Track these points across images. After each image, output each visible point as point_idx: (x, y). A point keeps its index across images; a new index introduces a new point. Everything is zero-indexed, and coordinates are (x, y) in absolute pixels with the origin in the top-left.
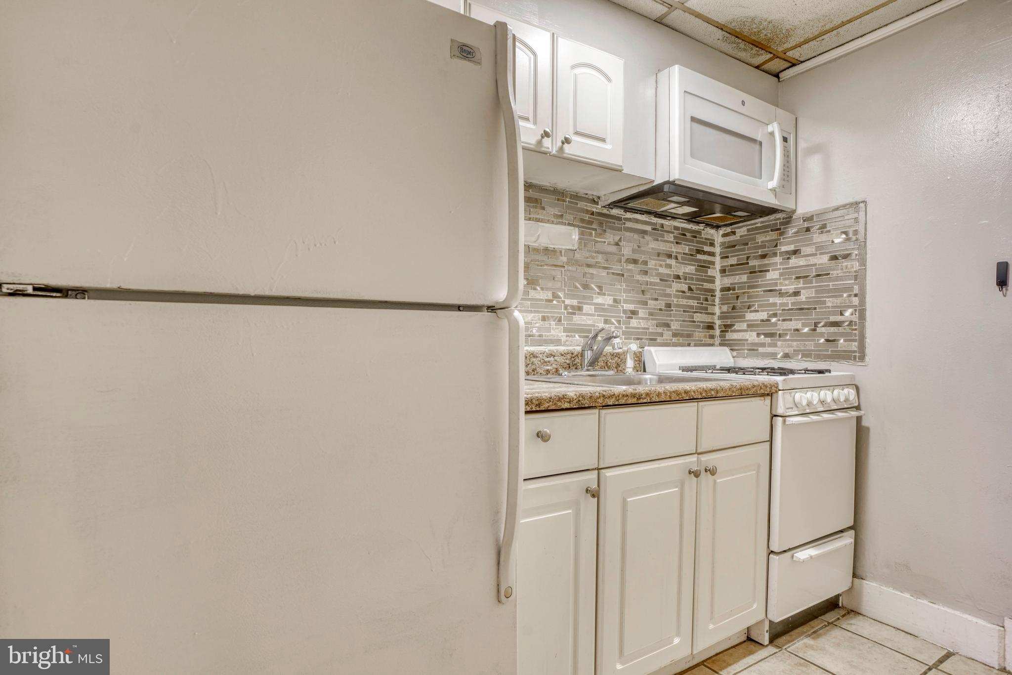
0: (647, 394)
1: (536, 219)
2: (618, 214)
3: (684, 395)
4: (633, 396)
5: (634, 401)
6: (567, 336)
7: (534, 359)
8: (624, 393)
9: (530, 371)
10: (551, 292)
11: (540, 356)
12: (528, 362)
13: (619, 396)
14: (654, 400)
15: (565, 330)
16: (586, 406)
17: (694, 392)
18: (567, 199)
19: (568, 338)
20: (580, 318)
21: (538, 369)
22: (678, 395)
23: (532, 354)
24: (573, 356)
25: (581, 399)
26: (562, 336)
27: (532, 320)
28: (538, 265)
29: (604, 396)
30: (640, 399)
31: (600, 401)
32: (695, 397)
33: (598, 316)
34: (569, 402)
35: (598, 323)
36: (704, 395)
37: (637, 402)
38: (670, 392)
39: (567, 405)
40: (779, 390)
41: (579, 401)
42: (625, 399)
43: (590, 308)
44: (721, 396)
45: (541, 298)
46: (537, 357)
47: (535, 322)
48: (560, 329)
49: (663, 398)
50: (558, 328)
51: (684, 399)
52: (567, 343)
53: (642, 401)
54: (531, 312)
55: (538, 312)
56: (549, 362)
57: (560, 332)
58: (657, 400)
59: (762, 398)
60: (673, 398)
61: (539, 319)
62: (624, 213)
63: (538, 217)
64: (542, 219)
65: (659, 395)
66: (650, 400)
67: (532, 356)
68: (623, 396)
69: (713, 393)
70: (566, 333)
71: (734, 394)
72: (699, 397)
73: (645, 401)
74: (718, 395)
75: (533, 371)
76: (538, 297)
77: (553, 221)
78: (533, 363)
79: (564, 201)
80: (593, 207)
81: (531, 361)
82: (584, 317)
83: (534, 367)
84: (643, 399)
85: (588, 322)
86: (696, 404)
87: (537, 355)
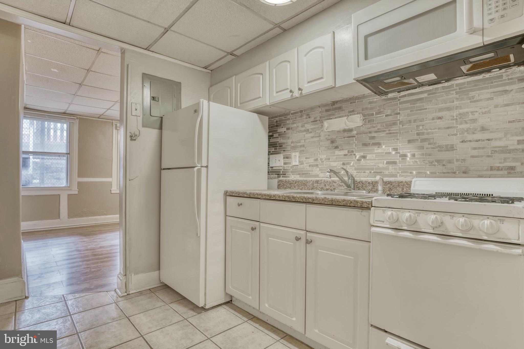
0: (274, 196)
1: (339, 116)
2: (394, 96)
3: (292, 199)
4: (268, 195)
5: (268, 198)
6: (357, 172)
7: (334, 184)
8: (265, 194)
9: (333, 189)
10: (347, 150)
11: (338, 182)
12: (331, 185)
13: (263, 195)
14: (277, 199)
15: (356, 169)
16: (252, 197)
17: (298, 198)
18: (356, 101)
19: (358, 173)
20: (366, 162)
21: (336, 188)
22: (289, 198)
23: (333, 181)
24: (357, 183)
25: (250, 194)
26: (354, 172)
27: (337, 165)
28: (340, 139)
29: (257, 194)
30: (271, 197)
31: (256, 196)
32: (299, 201)
33: (378, 160)
34: (247, 195)
35: (378, 164)
36: (304, 200)
37: (270, 199)
38: (285, 197)
39: (246, 196)
40: (372, 207)
41: (249, 195)
42: (265, 196)
43: (372, 156)
44: (316, 202)
45: (342, 154)
46: (336, 183)
47: (338, 166)
48: (352, 169)
49: (281, 198)
50: (351, 168)
51: (292, 201)
52: (357, 176)
53: (271, 198)
54: (336, 161)
55: (341, 161)
56: (342, 185)
57: (353, 170)
58: (279, 199)
59: (361, 210)
60: (286, 199)
61: (341, 164)
62: (399, 94)
63: (340, 115)
64: (342, 116)
65: (279, 197)
66: (275, 198)
67: (333, 182)
68: (264, 195)
69: (310, 200)
70: (356, 171)
71: (326, 203)
72: (301, 201)
73: (273, 199)
74: (314, 202)
75: (334, 189)
76: (340, 154)
77: (348, 115)
78: (333, 186)
79: (354, 102)
80: (374, 99)
81: (333, 184)
82: (369, 162)
83: (334, 187)
84: (272, 198)
85: (371, 164)
86: (305, 205)
87: (336, 182)
